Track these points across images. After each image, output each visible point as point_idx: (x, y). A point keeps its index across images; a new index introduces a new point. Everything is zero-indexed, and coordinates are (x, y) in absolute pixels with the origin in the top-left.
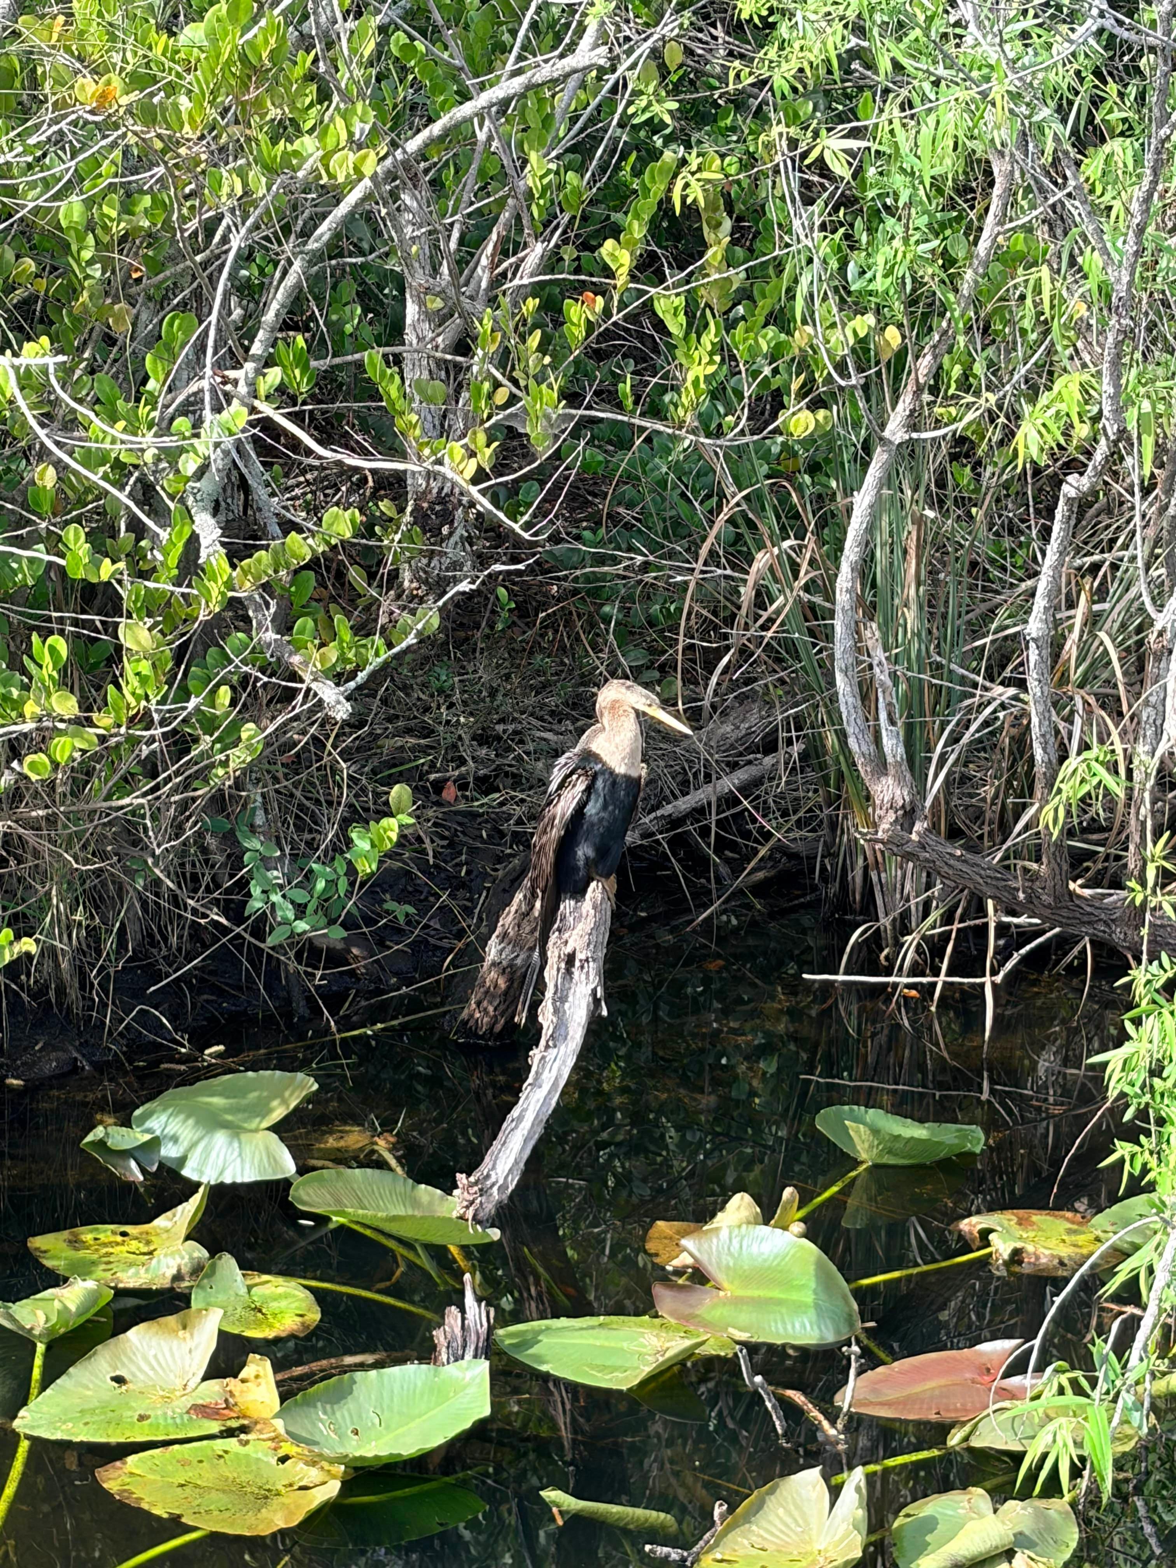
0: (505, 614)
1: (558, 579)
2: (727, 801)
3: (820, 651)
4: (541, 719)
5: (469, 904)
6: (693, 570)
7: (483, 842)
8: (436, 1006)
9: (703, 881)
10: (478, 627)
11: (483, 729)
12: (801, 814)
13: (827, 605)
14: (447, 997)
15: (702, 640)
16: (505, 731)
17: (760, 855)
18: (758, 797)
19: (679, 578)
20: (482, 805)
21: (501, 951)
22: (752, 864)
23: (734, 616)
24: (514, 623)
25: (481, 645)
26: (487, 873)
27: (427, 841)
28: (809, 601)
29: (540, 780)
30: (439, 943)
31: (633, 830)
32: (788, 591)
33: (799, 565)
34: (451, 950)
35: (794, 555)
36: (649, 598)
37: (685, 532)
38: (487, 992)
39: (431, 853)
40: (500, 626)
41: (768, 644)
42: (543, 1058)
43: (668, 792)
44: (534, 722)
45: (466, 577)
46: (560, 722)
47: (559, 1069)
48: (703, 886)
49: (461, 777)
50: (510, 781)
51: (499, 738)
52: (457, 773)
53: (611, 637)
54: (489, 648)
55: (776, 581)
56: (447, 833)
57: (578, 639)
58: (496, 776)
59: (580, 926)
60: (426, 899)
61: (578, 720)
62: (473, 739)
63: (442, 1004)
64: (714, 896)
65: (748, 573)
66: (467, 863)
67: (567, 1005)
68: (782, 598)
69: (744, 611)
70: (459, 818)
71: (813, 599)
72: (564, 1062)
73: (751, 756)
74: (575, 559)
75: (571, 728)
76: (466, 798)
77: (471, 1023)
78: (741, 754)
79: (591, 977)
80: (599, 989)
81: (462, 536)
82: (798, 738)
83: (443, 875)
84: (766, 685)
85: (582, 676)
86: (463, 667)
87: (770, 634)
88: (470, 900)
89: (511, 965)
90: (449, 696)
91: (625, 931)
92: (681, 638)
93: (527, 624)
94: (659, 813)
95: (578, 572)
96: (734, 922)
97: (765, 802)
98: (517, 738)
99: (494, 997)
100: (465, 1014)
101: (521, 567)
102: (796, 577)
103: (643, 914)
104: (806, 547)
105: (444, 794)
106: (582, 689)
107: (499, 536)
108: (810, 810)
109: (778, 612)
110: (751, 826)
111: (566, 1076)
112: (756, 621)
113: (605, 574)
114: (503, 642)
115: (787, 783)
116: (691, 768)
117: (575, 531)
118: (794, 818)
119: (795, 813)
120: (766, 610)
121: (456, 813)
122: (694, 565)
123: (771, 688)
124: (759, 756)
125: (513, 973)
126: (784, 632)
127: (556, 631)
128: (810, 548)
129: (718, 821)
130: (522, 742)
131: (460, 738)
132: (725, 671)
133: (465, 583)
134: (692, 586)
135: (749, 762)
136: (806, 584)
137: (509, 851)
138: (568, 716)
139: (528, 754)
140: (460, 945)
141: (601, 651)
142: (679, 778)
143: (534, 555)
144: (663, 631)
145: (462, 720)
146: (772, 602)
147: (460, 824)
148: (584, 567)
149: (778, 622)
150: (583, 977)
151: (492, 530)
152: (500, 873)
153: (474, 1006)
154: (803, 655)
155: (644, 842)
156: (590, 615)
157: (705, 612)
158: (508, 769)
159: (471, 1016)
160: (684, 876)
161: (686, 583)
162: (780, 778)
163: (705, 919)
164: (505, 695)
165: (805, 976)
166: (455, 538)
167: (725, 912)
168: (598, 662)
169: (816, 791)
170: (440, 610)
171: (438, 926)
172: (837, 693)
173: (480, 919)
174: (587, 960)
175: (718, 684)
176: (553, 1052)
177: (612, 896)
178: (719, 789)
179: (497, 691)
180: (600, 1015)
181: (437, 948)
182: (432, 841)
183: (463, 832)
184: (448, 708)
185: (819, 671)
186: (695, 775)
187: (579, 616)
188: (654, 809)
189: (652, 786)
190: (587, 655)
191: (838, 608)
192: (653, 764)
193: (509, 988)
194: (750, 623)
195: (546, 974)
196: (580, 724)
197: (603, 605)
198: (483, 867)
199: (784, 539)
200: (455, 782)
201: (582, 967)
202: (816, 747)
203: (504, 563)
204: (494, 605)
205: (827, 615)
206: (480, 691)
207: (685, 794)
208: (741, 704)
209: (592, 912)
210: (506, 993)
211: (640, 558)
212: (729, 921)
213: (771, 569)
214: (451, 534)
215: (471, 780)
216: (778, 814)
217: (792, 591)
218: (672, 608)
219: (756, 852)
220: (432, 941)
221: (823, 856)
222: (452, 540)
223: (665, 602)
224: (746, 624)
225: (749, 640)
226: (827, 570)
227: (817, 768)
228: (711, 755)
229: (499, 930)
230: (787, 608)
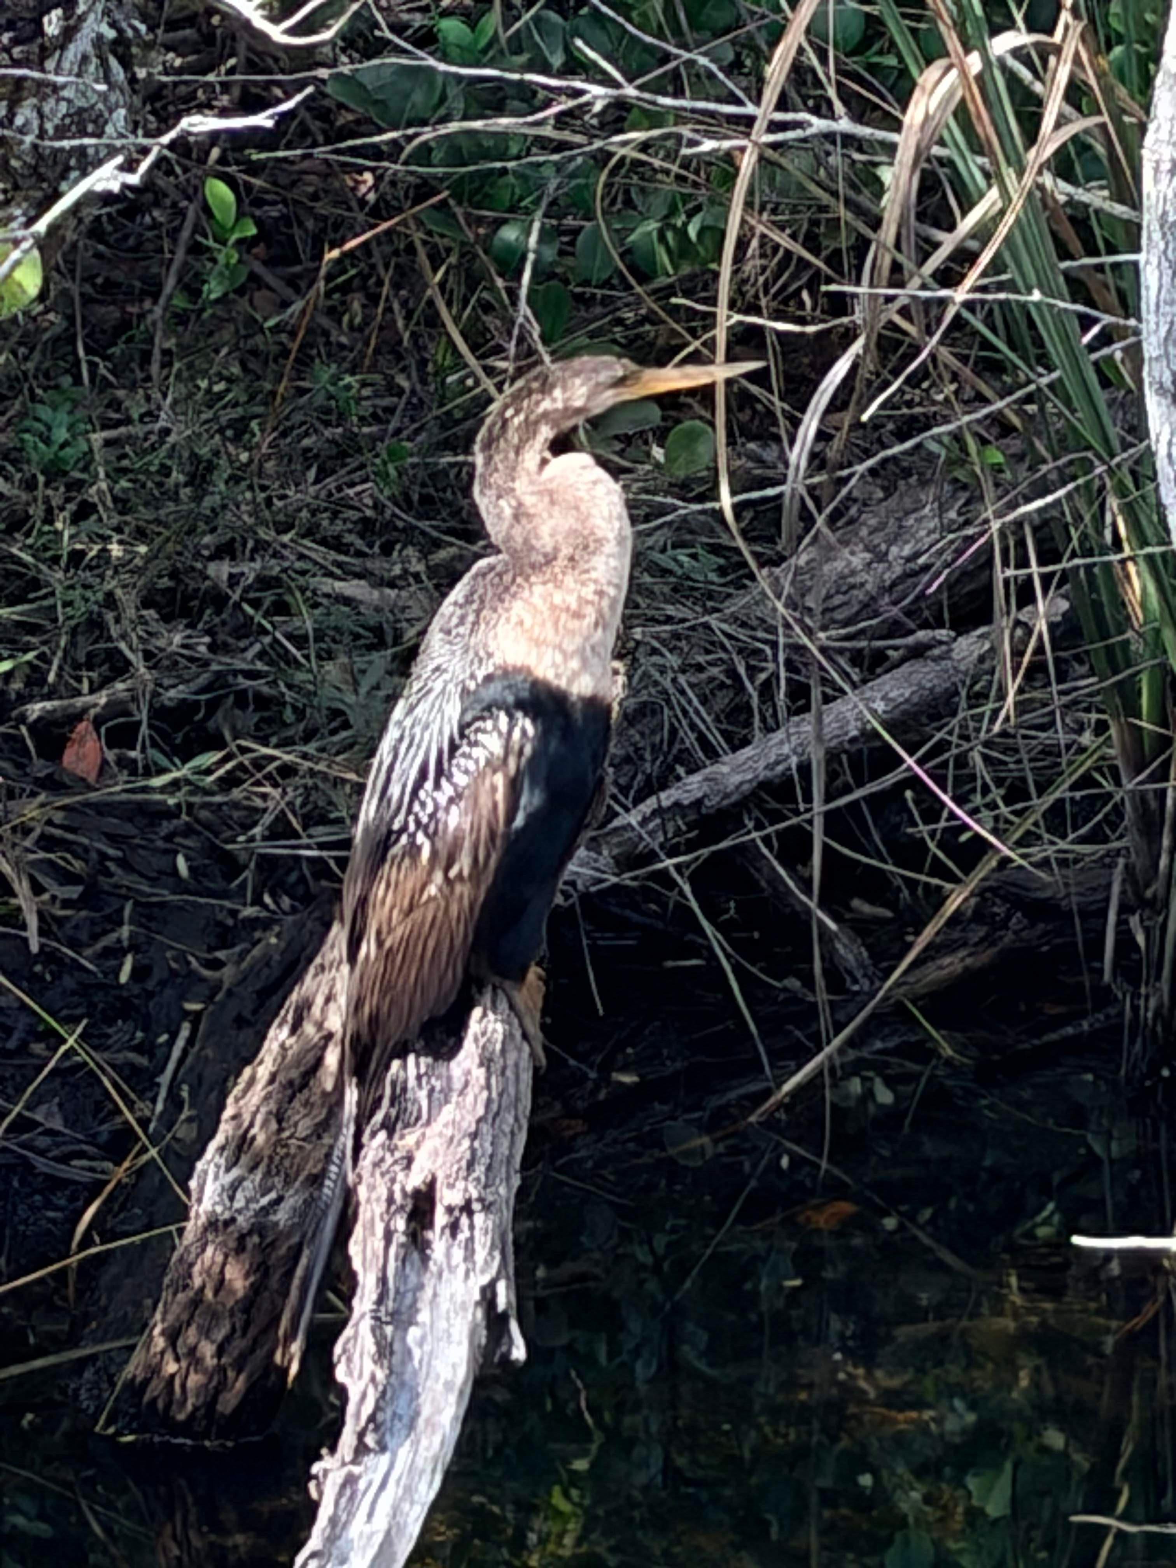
0: (228, 255)
1: (375, 152)
2: (855, 760)
3: (1106, 338)
4: (336, 544)
5: (143, 1061)
6: (750, 121)
7: (180, 886)
8: (57, 1344)
9: (793, 983)
10: (153, 290)
11: (174, 575)
12: (1060, 791)
13: (1120, 210)
14: (87, 1318)
15: (778, 316)
16: (234, 580)
17: (951, 906)
18: (942, 746)
19: (708, 145)
20: (175, 785)
21: (234, 1188)
22: (929, 932)
23: (862, 246)
24: (253, 277)
25: (163, 342)
26: (191, 973)
27: (22, 888)
28: (1071, 202)
29: (336, 713)
30: (63, 1171)
31: (594, 845)
32: (1009, 174)
33: (1039, 102)
34: (96, 1188)
35: (1025, 74)
36: (629, 203)
37: (723, 18)
38: (197, 1301)
39: (33, 922)
40: (214, 289)
41: (958, 322)
42: (350, 1481)
43: (690, 739)
44: (318, 553)
45: (112, 152)
46: (387, 550)
47: (396, 1511)
48: (794, 998)
49: (116, 708)
50: (250, 718)
51: (218, 600)
52: (102, 698)
53: (524, 308)
54: (184, 349)
55: (978, 147)
56: (78, 865)
57: (433, 320)
58: (213, 706)
59: (448, 1112)
60: (23, 1049)
61: (437, 544)
62: (146, 603)
63: (73, 1342)
64: (824, 1021)
65: (896, 126)
66: (134, 947)
67: (413, 1334)
68: (994, 193)
69: (888, 232)
70: (112, 823)
71: (1081, 195)
72: (409, 1490)
73: (922, 635)
74: (418, 97)
75: (418, 567)
76: (131, 766)
77: (155, 1388)
78: (895, 629)
79: (481, 1254)
80: (501, 1287)
81: (99, 41)
82: (1046, 580)
83: (68, 982)
84: (957, 437)
85: (447, 421)
86: (115, 404)
87: (960, 294)
88: (146, 1048)
89: (259, 1228)
90: (79, 485)
91: (579, 1126)
92: (722, 310)
93: (292, 282)
94: (667, 798)
95: (428, 134)
96: (885, 1096)
97: (962, 761)
98: (269, 598)
99: (215, 1316)
100: (134, 1368)
101: (263, 120)
102: (1031, 136)
103: (628, 1079)
104: (1058, 50)
105: (69, 757)
106: (448, 459)
107: (209, 38)
108: (1086, 781)
109: (983, 233)
110: (923, 829)
111: (414, 1529)
112: (924, 257)
113: (503, 136)
114: (227, 334)
115: (1022, 707)
116: (752, 671)
117: (418, 20)
118: (1042, 804)
119: (1041, 790)
120: (951, 227)
121: (102, 809)
122: (750, 109)
123: (972, 445)
124: (943, 634)
125: (267, 1248)
126: (1001, 287)
127: (373, 299)
128: (1068, 53)
129: (828, 816)
130: (281, 608)
131: (110, 601)
132: (837, 404)
133: (108, 169)
134: (747, 163)
135: (918, 652)
136: (1061, 153)
137: (249, 911)
138: (409, 535)
139: (300, 641)
140: (120, 1173)
141: (499, 351)
142: (722, 701)
143: (300, 86)
144: (670, 291)
145: (116, 550)
146: (966, 207)
147: (113, 839)
148: (445, 119)
149: (985, 258)
150: (458, 1254)
151: (191, 20)
152: (228, 974)
153: (160, 1343)
154: (1055, 349)
155: (626, 879)
156: (467, 254)
157: (783, 240)
158: (244, 683)
159: (155, 1370)
160: (738, 969)
161: (729, 159)
162: (1002, 696)
163: (800, 1089)
164: (235, 480)
165: (1078, 1240)
166: (82, 44)
167: (855, 1068)
168: (488, 384)
169: (1101, 728)
170: (43, 244)
171: (57, 1124)
172: (1150, 454)
173: (175, 1102)
174: (467, 1208)
175: (822, 436)
176: (375, 1465)
177: (534, 1029)
178: (831, 727)
179: (211, 467)
180: (506, 1358)
181: (56, 1183)
182: (37, 889)
183: (123, 863)
184: (77, 518)
185: (1101, 396)
186: (767, 690)
187: (436, 261)
188: (650, 789)
189: (648, 722)
190: (459, 363)
191: (1149, 219)
192: (647, 662)
193: (255, 1290)
194: (908, 265)
195: (354, 1249)
196: (442, 555)
197: (499, 223)
198: (181, 958)
199: (995, 31)
200: (97, 722)
201: (454, 1228)
202: (1097, 606)
203: (224, 113)
204: (197, 229)
205: (1120, 238)
206: (165, 471)
207: (738, 743)
208: (889, 492)
209: (480, 1074)
210: (249, 1304)
211: (596, 90)
212: (869, 1094)
213: (962, 113)
214: (69, 33)
215: (144, 716)
216: (997, 794)
217: (1020, 174)
218: (692, 231)
219: (938, 898)
220: (41, 1164)
221: (1125, 909)
222: (73, 52)
223: (673, 211)
224: (896, 267)
225: (904, 312)
226: (1117, 115)
227: (1102, 664)
228: (809, 632)
229: (225, 1130)
230: (1010, 219)
